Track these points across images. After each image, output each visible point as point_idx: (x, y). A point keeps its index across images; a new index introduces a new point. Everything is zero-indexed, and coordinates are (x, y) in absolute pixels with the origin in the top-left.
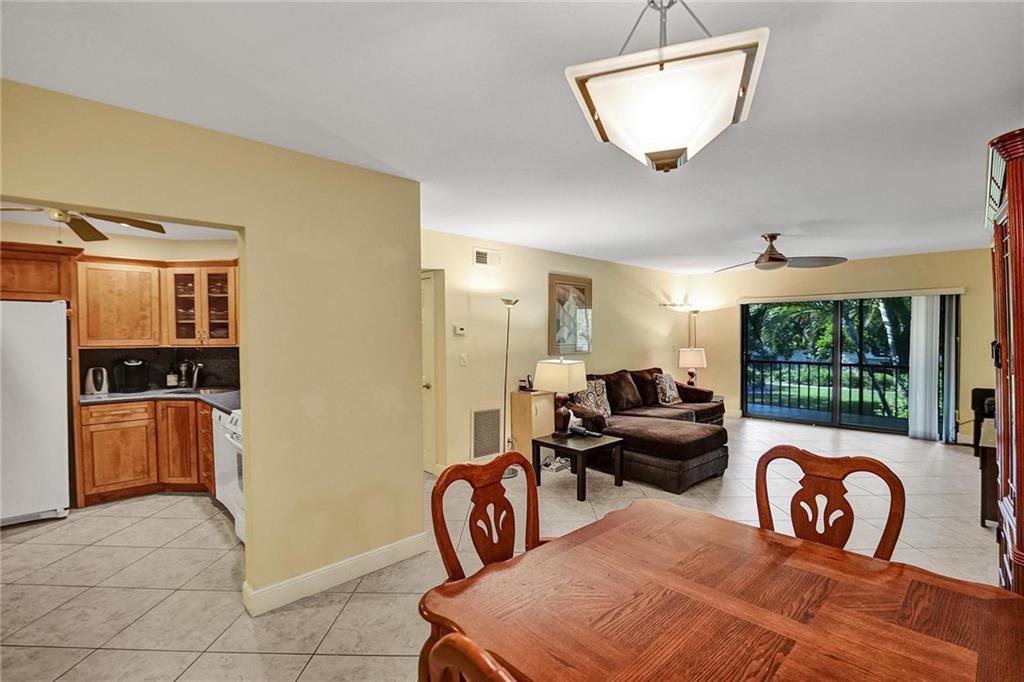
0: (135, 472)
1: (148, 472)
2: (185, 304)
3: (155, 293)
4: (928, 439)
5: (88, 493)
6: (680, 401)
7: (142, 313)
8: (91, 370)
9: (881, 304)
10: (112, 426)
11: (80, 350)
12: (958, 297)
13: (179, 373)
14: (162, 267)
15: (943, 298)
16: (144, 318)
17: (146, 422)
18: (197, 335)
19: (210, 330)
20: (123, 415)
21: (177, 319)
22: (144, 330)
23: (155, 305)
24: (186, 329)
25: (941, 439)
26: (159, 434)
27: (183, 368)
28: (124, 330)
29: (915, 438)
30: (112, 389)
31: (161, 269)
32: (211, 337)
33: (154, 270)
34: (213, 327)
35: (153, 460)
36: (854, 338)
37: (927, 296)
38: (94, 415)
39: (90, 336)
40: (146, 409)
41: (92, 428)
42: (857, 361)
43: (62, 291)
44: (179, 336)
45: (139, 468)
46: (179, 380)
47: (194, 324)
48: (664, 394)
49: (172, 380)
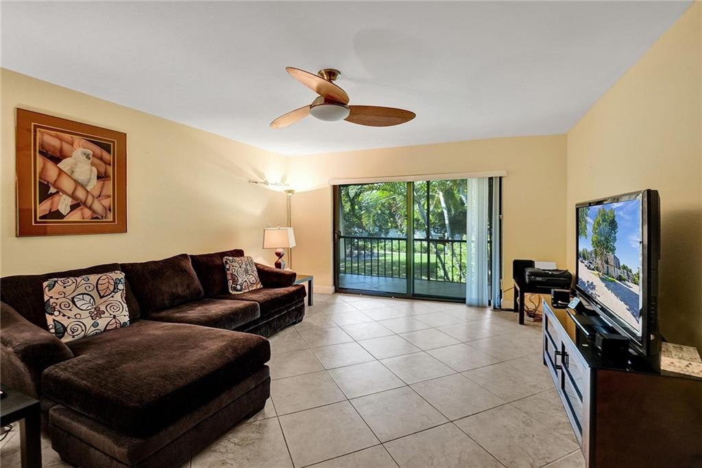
4: (480, 307)
6: (260, 286)
9: (441, 193)
12: (500, 178)
15: (491, 179)
25: (490, 304)
29: (470, 306)
36: (423, 218)
37: (479, 178)
42: (426, 236)
48: (235, 281)
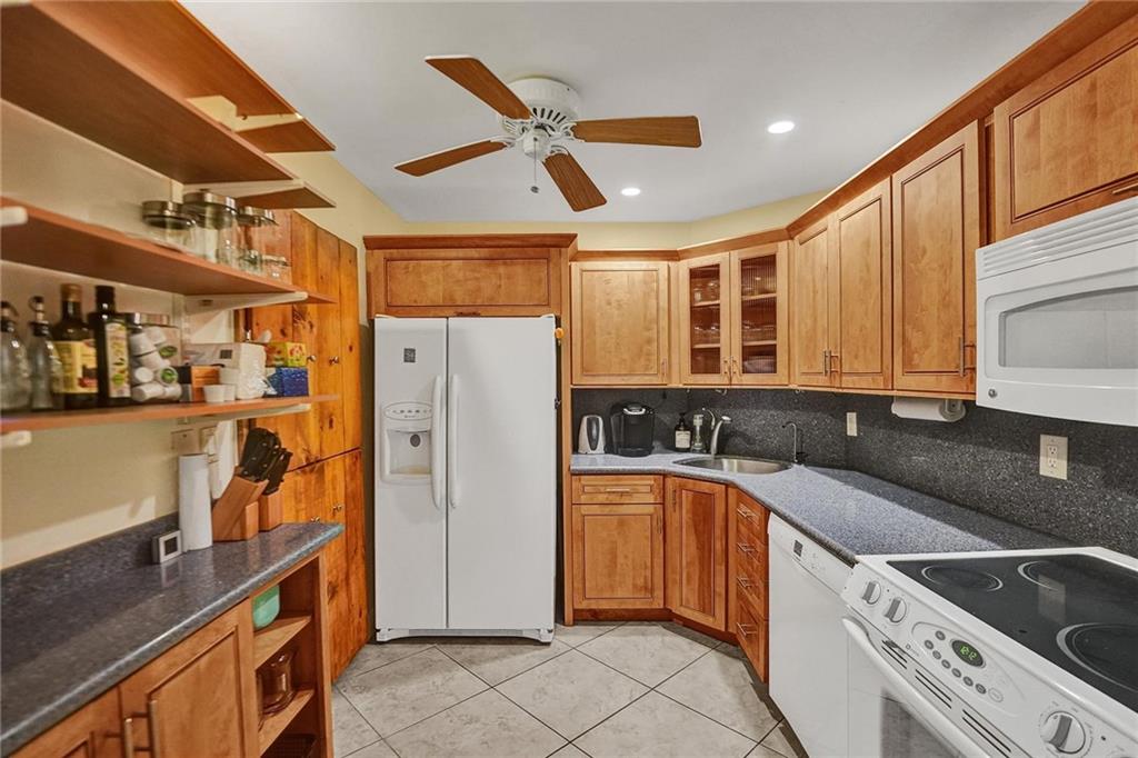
0: (635, 586)
1: (652, 591)
2: (705, 318)
3: (663, 303)
5: (576, 607)
7: (647, 334)
8: (585, 419)
10: (607, 510)
11: (572, 390)
13: (690, 428)
14: (673, 260)
16: (649, 341)
17: (650, 509)
18: (724, 368)
19: (744, 360)
20: (622, 494)
21: (692, 344)
22: (649, 360)
23: (664, 323)
24: (706, 359)
26: (668, 529)
27: (698, 422)
28: (624, 360)
30: (609, 449)
31: (672, 264)
32: (745, 371)
33: (662, 265)
34: (749, 353)
35: (659, 571)
38: (586, 489)
39: (585, 371)
40: (651, 486)
41: (585, 510)
43: (552, 302)
44: (695, 370)
45: (640, 582)
46: (692, 439)
47: (719, 349)
49: (682, 439)
